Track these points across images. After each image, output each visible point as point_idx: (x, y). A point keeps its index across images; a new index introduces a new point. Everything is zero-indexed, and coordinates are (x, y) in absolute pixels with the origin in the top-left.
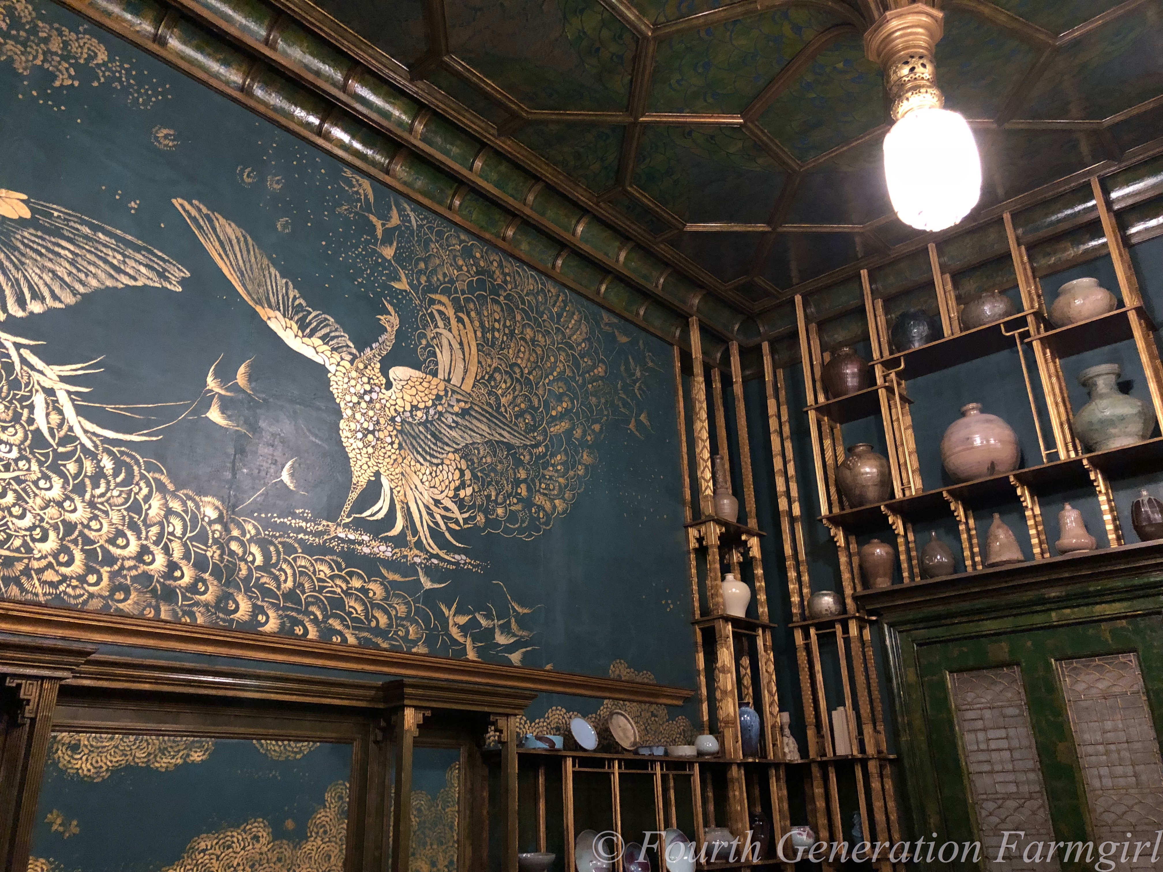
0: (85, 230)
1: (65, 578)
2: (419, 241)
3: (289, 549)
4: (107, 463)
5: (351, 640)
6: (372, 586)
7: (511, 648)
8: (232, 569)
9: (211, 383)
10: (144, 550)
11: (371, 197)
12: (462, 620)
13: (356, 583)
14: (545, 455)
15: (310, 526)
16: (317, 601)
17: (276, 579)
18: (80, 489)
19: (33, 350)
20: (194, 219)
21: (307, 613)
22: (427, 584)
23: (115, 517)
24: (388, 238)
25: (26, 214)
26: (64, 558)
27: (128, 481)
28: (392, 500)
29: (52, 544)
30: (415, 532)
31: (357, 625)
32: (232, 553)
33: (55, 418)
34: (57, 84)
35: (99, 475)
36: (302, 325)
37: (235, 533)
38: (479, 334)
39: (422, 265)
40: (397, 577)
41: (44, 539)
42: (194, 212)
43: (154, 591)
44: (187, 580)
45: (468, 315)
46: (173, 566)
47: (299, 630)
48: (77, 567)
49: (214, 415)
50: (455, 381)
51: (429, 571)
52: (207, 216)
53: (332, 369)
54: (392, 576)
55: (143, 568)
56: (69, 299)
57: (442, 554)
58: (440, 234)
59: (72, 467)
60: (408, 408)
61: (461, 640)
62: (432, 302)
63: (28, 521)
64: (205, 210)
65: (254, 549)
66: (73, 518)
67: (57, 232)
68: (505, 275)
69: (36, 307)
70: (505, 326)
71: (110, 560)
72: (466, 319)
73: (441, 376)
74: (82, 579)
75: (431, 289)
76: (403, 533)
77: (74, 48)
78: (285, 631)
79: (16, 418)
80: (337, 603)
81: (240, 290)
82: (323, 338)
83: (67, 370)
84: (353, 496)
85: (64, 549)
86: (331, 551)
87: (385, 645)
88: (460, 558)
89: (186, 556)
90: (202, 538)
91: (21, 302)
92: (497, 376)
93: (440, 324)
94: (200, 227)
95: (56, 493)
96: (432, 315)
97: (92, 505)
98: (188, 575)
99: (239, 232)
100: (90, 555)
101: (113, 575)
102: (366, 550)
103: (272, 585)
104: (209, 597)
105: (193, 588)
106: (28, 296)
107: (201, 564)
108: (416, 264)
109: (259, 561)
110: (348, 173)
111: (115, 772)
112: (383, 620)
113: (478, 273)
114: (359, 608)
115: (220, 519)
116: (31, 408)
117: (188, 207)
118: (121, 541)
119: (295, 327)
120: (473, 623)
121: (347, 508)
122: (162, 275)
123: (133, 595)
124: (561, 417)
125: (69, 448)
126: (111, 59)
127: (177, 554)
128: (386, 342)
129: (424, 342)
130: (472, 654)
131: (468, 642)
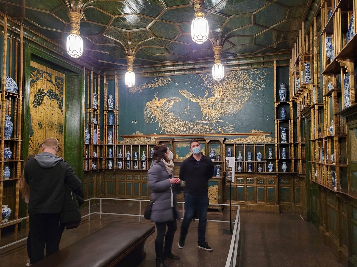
0: (171, 99)
2: (211, 78)
3: (196, 125)
4: (177, 121)
5: (204, 133)
6: (207, 127)
7: (230, 131)
8: (190, 128)
10: (181, 128)
11: (203, 76)
12: (221, 128)
13: (205, 127)
14: (236, 101)
15: (198, 122)
16: (200, 130)
19: (169, 112)
20: (181, 92)
21: (199, 131)
23: (178, 125)
24: (206, 80)
25: (166, 100)
28: (209, 116)
29: (174, 129)
30: (212, 119)
31: (205, 131)
32: (190, 126)
33: (172, 118)
34: (166, 85)
37: (190, 124)
38: (222, 87)
39: (212, 81)
40: (210, 125)
42: (181, 91)
44: (185, 130)
45: (220, 85)
46: (184, 129)
47: (198, 133)
48: (176, 131)
49: (186, 113)
50: (218, 96)
51: (215, 123)
53: (199, 102)
54: (209, 125)
55: (181, 130)
56: (171, 106)
57: (217, 121)
59: (174, 122)
60: (210, 103)
62: (214, 86)
63: (172, 127)
65: (192, 125)
66: (175, 126)
67: (169, 100)
69: (169, 108)
70: (228, 83)
72: (220, 86)
73: (215, 96)
75: (213, 84)
76: (211, 119)
77: (167, 80)
78: (196, 133)
79: (169, 119)
81: (187, 98)
82: (198, 99)
84: (203, 117)
85: (175, 129)
86: (201, 124)
87: (209, 133)
88: (220, 121)
89: (185, 128)
90: (186, 126)
92: (226, 92)
93: (215, 89)
95: (173, 125)
98: (185, 129)
100: (177, 129)
101: (179, 131)
102: (206, 123)
104: (188, 131)
105: (186, 131)
107: (187, 128)
110: (199, 74)
111: (181, 147)
112: (209, 130)
115: (188, 123)
118: (179, 128)
119: (194, 99)
120: (223, 128)
122: (179, 100)
123: (181, 132)
124: (240, 94)
125: (174, 120)
126: (170, 79)
128: (206, 95)
129: (212, 93)
130: (222, 132)
131: (222, 131)
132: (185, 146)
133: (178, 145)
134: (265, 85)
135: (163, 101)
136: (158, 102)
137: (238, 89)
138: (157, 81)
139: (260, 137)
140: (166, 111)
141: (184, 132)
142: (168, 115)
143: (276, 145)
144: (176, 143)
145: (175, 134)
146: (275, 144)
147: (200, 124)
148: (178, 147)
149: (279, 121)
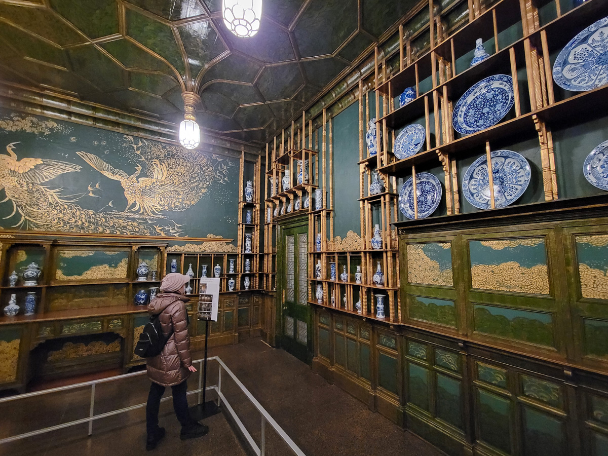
1: (59, 227)
2: (148, 148)
3: (111, 218)
4: (66, 207)
5: (129, 234)
7: (175, 233)
8: (97, 223)
9: (89, 188)
11: (133, 141)
14: (188, 192)
15: (117, 213)
17: (109, 224)
18: (61, 212)
19: (47, 188)
21: (117, 229)
22: (150, 222)
23: (69, 216)
24: (138, 149)
26: (59, 223)
27: (71, 209)
28: (140, 207)
29: (56, 221)
30: (146, 212)
32: (97, 220)
33: (53, 200)
34: (45, 134)
35: (65, 208)
36: (113, 173)
37: (98, 216)
38: (167, 166)
39: (149, 153)
40: (141, 221)
41: (54, 220)
42: (82, 154)
43: (79, 228)
45: (164, 163)
48: (62, 225)
49: (91, 194)
50: (159, 179)
51: (150, 219)
52: (86, 154)
53: (122, 181)
54: (139, 221)
55: (76, 224)
56: (54, 177)
57: (154, 216)
58: (155, 145)
59: (58, 208)
60: (144, 186)
61: (160, 232)
62: (152, 161)
63: (50, 218)
64: (85, 153)
66: (60, 217)
67: (49, 165)
68: (177, 151)
69: (46, 180)
70: (176, 163)
71: (69, 223)
72: (163, 164)
73: (154, 178)
74: (63, 227)
75: (152, 158)
76: (143, 212)
77: (48, 125)
79: (45, 200)
80: (124, 227)
81: (95, 168)
82: (119, 175)
83: (55, 191)
84: (128, 207)
87: (138, 234)
88: (160, 216)
89: (86, 221)
90: (90, 217)
91: (43, 180)
92: (173, 175)
93: (155, 166)
94: (83, 156)
96: (152, 165)
97: (64, 214)
99: (94, 156)
101: (70, 226)
102: (132, 217)
103: (108, 225)
105: (88, 227)
106: (44, 178)
107: (90, 222)
108: (147, 153)
109: (104, 220)
110: (125, 136)
111: (73, 257)
113: (168, 152)
114: (131, 228)
116: (48, 198)
117: (80, 153)
118: (71, 220)
119: (111, 174)
121: (127, 209)
123: (75, 229)
124: (195, 182)
125: (57, 204)
126: (58, 125)
127: (84, 221)
128: (138, 173)
129: (149, 171)
130: (163, 234)
131: (162, 232)
132: (83, 256)
133: (64, 253)
134: (228, 179)
135: (30, 163)
136: (17, 162)
137: (192, 175)
138: (18, 120)
139: (218, 243)
140: (38, 184)
141: (83, 228)
142: (43, 192)
143: (240, 256)
144: (59, 248)
145: (58, 231)
146: (238, 255)
147: (120, 218)
148: (66, 256)
149: (244, 226)
